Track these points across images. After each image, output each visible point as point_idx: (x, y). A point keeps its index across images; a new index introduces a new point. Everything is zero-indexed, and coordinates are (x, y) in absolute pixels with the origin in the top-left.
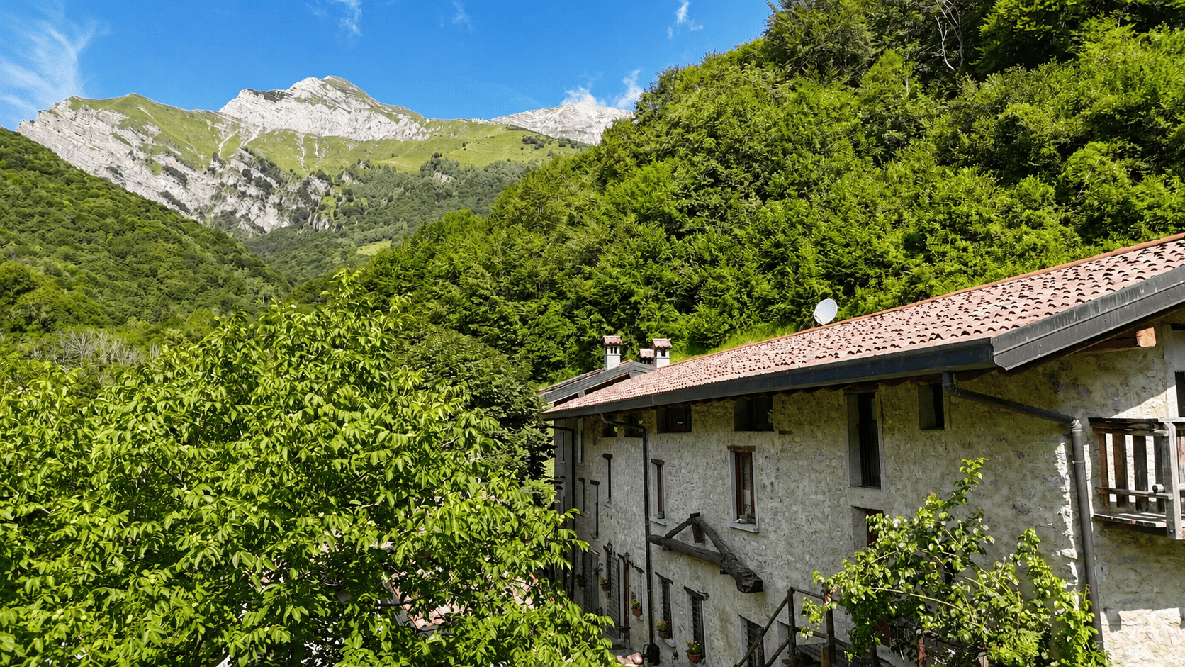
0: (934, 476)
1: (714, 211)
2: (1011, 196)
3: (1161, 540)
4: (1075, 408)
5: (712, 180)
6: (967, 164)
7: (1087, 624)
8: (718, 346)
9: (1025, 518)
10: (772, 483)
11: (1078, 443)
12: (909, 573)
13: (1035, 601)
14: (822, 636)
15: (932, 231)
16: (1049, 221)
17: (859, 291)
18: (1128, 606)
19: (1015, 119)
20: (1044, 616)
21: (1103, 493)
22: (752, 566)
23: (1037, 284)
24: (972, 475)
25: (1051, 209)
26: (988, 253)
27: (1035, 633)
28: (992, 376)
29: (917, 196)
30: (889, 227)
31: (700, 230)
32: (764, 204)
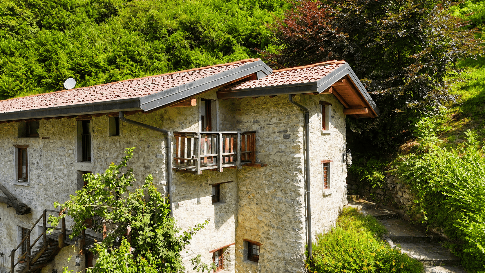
0: (114, 156)
1: (12, 28)
2: (150, 47)
3: (193, 175)
4: (169, 128)
5: (11, 13)
6: (135, 30)
7: (168, 208)
8: (13, 97)
9: (148, 171)
10: (37, 162)
11: (169, 141)
12: (101, 197)
13: (150, 202)
14: (60, 229)
15: (119, 56)
16: (163, 59)
17: (87, 77)
18: (182, 200)
19: (153, 16)
20: (153, 208)
21: (176, 159)
22: (25, 202)
23: (158, 79)
24: (129, 155)
25: (164, 54)
26: (140, 68)
27: (149, 215)
28: (139, 114)
29: (114, 40)
30: (101, 51)
31: (3, 37)
32: (41, 30)
